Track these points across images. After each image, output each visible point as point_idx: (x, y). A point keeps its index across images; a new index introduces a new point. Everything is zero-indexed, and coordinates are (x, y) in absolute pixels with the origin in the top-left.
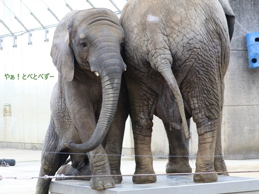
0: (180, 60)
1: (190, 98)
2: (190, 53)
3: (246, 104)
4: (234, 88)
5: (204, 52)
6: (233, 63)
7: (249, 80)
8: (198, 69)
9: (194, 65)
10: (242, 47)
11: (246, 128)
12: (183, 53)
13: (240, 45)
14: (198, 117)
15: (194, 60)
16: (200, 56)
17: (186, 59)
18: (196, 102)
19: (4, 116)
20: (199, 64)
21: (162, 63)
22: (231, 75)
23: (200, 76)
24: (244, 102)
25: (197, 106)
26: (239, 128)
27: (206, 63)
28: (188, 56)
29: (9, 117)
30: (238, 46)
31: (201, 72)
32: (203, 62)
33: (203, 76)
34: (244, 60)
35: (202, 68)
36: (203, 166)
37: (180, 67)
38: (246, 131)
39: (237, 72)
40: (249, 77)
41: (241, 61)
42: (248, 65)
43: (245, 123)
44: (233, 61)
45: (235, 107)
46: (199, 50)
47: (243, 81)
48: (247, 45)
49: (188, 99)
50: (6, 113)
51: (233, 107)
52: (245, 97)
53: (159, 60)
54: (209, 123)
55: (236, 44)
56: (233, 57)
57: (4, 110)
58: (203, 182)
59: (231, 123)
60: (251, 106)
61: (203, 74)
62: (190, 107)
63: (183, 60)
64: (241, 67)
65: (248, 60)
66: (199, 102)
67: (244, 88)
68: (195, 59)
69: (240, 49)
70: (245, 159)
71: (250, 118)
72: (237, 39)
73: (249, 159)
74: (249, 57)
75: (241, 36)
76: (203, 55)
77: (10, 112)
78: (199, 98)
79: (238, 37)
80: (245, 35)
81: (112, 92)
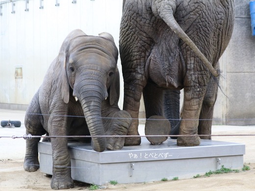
0: (185, 10)
1: (189, 57)
2: (196, 5)
3: (249, 71)
4: (237, 55)
5: (208, 11)
6: (237, 30)
7: (252, 48)
8: (200, 26)
9: (197, 21)
10: (245, 14)
11: (248, 95)
12: (189, 4)
13: (244, 13)
14: (192, 79)
15: (198, 15)
16: (204, 14)
17: (191, 10)
18: (193, 62)
19: (16, 78)
20: (202, 21)
21: (165, 8)
22: (234, 42)
23: (200, 35)
24: (246, 69)
25: (193, 66)
26: (240, 95)
27: (208, 23)
28: (193, 8)
29: (21, 80)
30: (241, 14)
31: (202, 32)
32: (206, 21)
33: (204, 37)
34: (247, 28)
35: (204, 28)
36: (186, 132)
37: (183, 17)
38: (247, 97)
39: (240, 39)
40: (251, 44)
41: (244, 28)
42: (251, 32)
43: (247, 89)
44: (236, 28)
45: (238, 73)
46: (204, 6)
47: (246, 48)
48: (250, 13)
49: (187, 58)
50: (17, 75)
51: (235, 74)
52: (248, 64)
53: (163, 4)
54: (198, 89)
55: (239, 11)
56: (236, 24)
57: (16, 73)
58: (185, 146)
59: (233, 90)
60: (253, 73)
61: (204, 34)
62: (186, 66)
63: (188, 11)
64: (244, 35)
65: (251, 27)
66: (195, 63)
67: (246, 55)
68: (200, 15)
69: (244, 16)
70: (246, 125)
71: (252, 85)
72: (240, 6)
73: (250, 125)
74: (252, 25)
75: (244, 4)
76: (207, 14)
77: (21, 75)
78: (196, 59)
79: (242, 5)
80: (248, 3)
81: (90, 114)
